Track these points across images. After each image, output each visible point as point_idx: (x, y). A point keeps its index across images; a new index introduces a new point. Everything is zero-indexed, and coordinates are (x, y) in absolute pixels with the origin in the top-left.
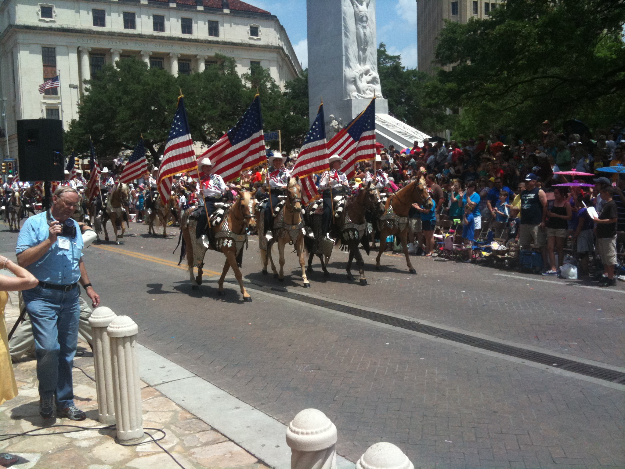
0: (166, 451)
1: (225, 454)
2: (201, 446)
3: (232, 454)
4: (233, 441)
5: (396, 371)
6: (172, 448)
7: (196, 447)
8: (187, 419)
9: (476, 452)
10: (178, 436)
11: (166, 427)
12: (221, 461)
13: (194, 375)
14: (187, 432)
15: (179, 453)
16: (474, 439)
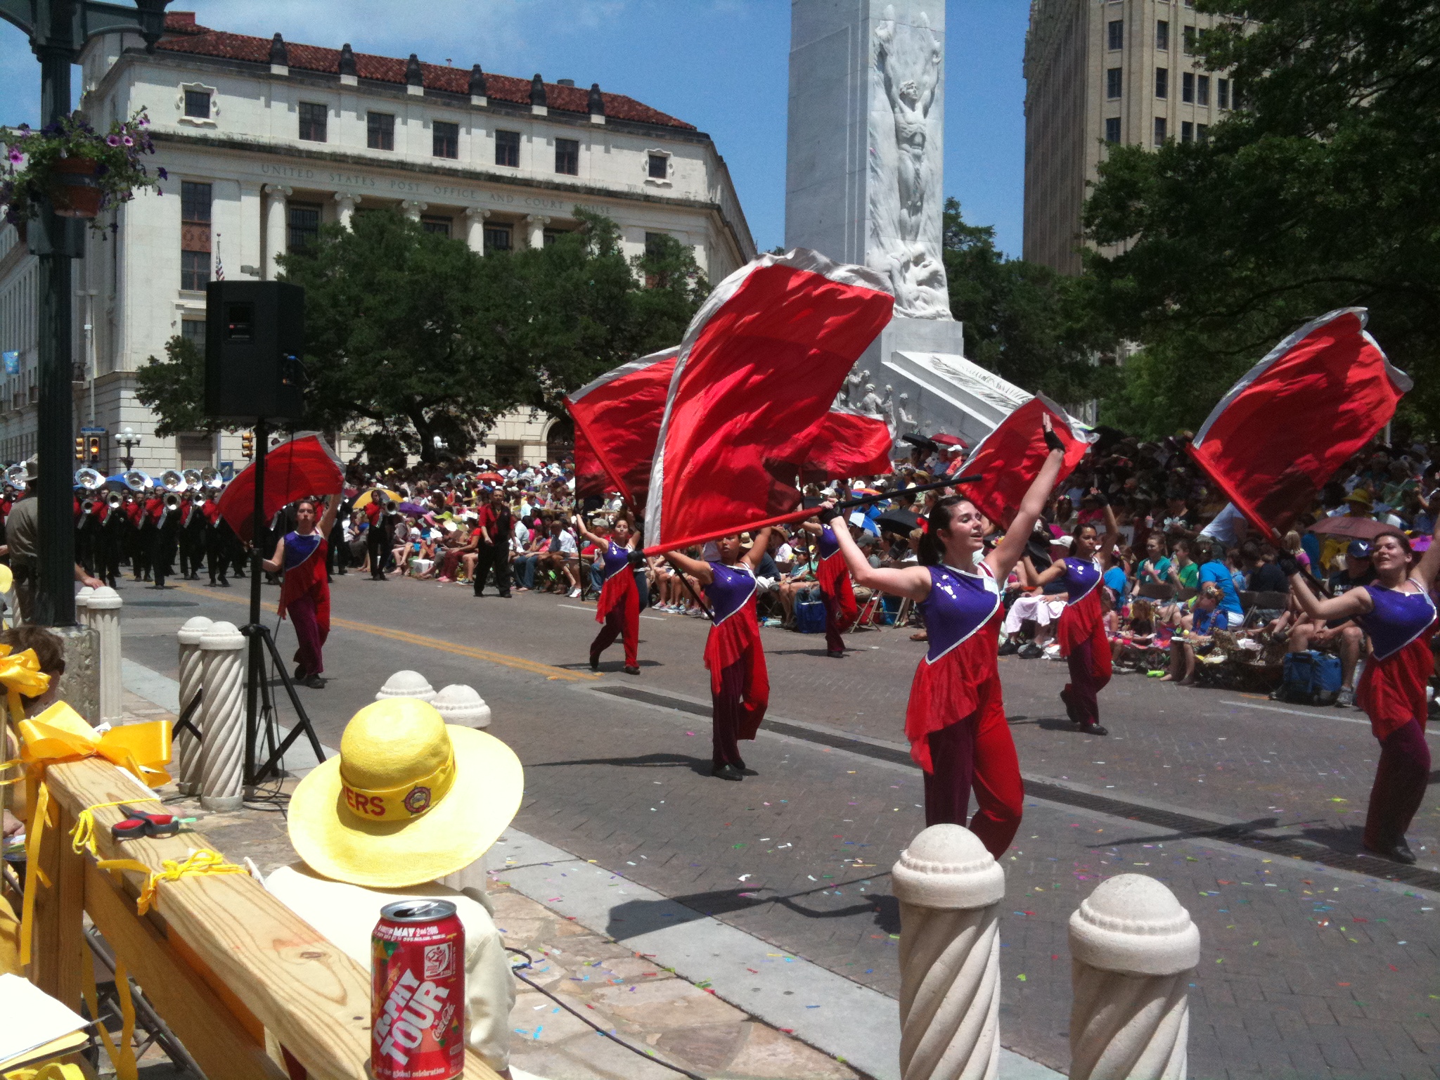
0: (539, 990)
1: (674, 1002)
2: (618, 984)
3: (689, 1002)
4: (686, 979)
5: (1031, 871)
6: (554, 984)
7: (603, 985)
8: (574, 934)
9: (1240, 1025)
10: (562, 964)
11: (531, 947)
12: (667, 1012)
13: (574, 857)
14: (580, 958)
15: (570, 994)
16: (1233, 1002)
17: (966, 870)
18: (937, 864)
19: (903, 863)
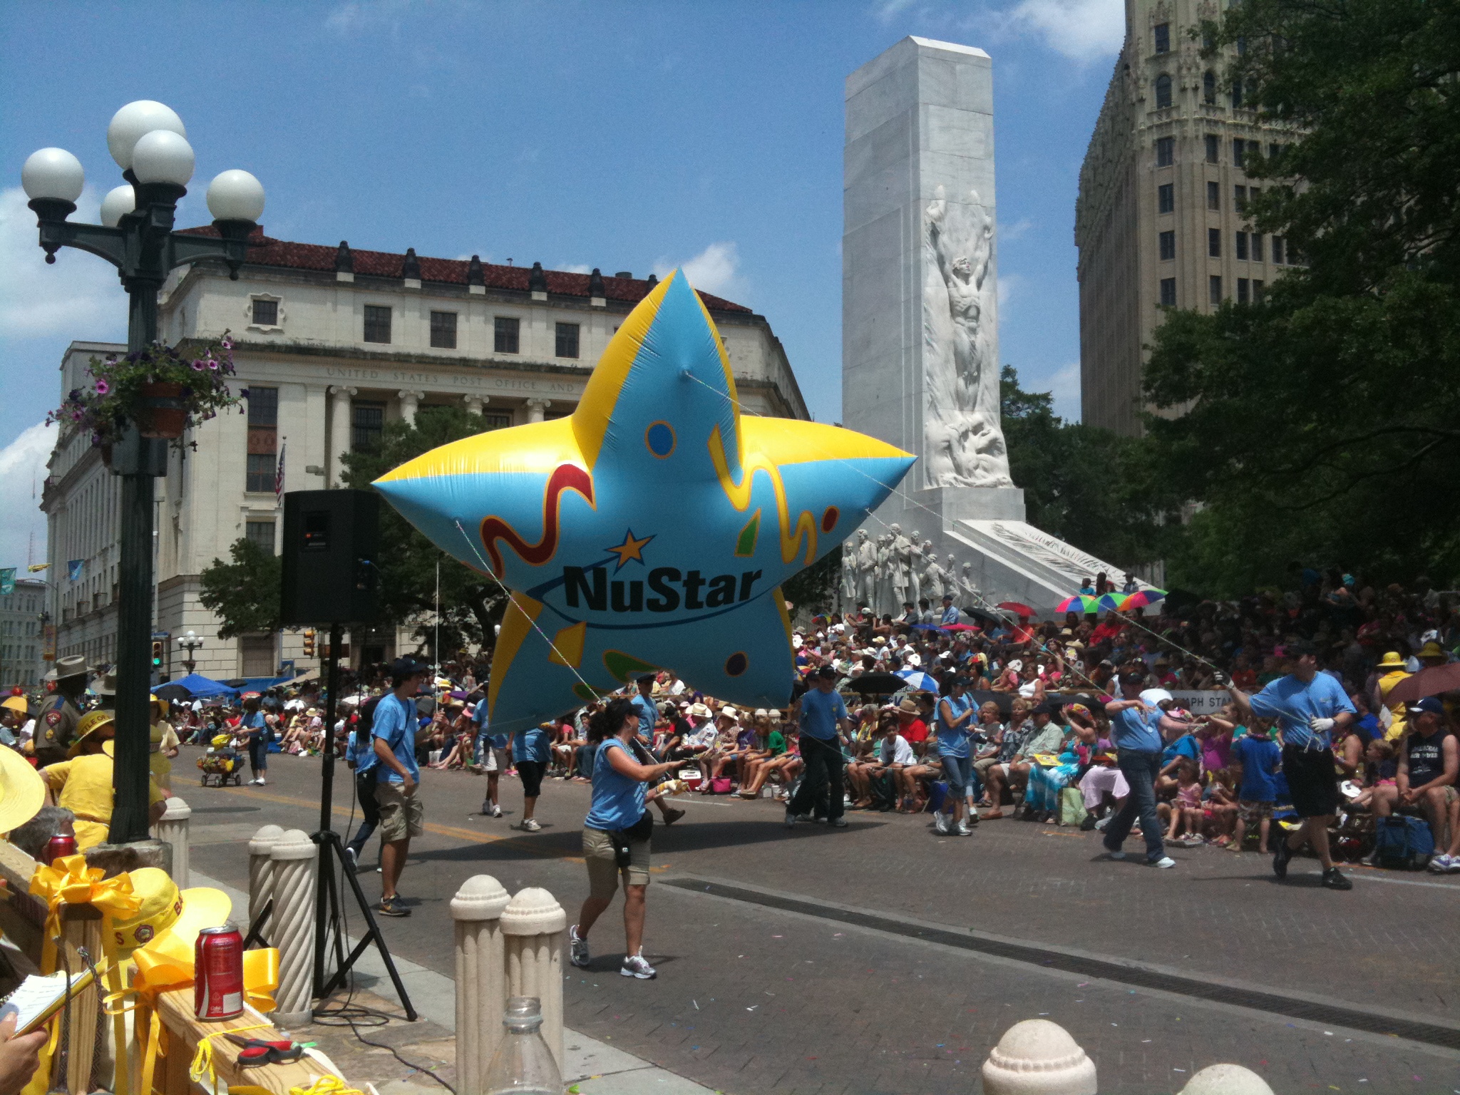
13: (649, 1064)
17: (1058, 1066)
18: (1027, 1061)
19: (993, 1061)
